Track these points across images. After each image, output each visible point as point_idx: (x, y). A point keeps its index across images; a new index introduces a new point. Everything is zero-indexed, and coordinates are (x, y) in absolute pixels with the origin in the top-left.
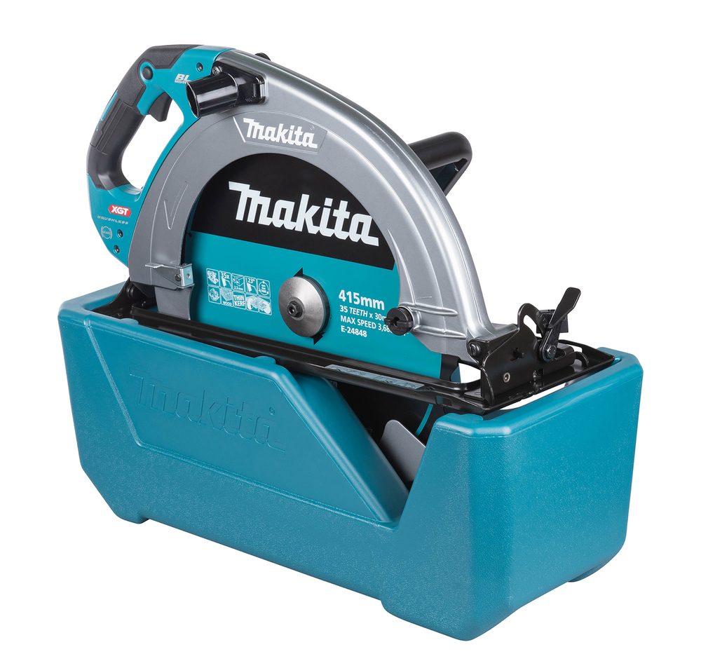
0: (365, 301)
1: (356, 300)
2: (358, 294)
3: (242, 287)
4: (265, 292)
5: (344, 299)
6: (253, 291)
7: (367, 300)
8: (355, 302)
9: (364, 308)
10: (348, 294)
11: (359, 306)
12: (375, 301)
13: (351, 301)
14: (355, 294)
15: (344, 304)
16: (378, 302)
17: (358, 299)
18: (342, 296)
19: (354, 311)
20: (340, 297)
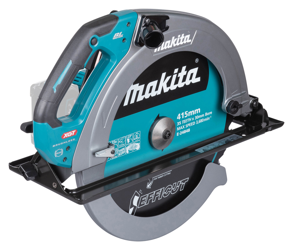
2: (187, 111)
3: (124, 143)
4: (137, 138)
6: (131, 141)
7: (191, 112)
8: (185, 117)
9: (190, 117)
11: (188, 117)
12: (195, 111)
13: (183, 117)
14: (185, 112)
15: (179, 121)
16: (197, 110)
17: (187, 114)
18: (179, 117)
19: (184, 121)
20: (178, 118)
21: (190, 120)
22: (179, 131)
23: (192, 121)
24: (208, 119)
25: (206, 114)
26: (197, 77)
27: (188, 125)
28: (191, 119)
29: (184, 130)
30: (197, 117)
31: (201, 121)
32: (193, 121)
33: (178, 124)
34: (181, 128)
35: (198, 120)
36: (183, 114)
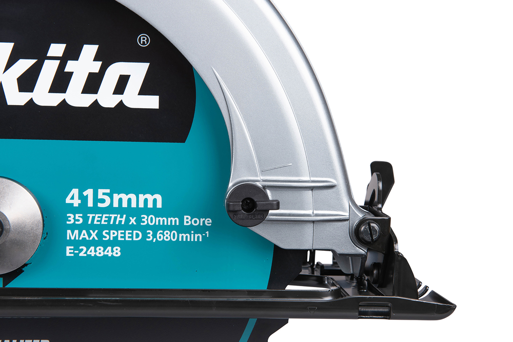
0: (124, 199)
1: (103, 201)
2: (108, 191)
5: (76, 202)
7: (125, 198)
8: (100, 205)
9: (120, 210)
10: (85, 193)
11: (110, 209)
12: (142, 197)
13: (90, 204)
14: (101, 191)
15: (74, 210)
16: (150, 198)
17: (108, 199)
18: (72, 198)
19: (96, 219)
20: (68, 201)
21: (118, 219)
22: (76, 244)
23: (126, 226)
24: (198, 237)
25: (185, 220)
26: (143, 91)
27: (112, 236)
28: (123, 220)
29: (95, 243)
30: (146, 220)
31: (168, 236)
32: (133, 228)
33: (71, 219)
34: (82, 236)
35: (155, 228)
36: (89, 193)
